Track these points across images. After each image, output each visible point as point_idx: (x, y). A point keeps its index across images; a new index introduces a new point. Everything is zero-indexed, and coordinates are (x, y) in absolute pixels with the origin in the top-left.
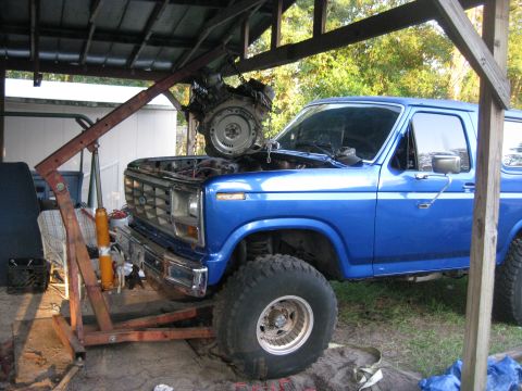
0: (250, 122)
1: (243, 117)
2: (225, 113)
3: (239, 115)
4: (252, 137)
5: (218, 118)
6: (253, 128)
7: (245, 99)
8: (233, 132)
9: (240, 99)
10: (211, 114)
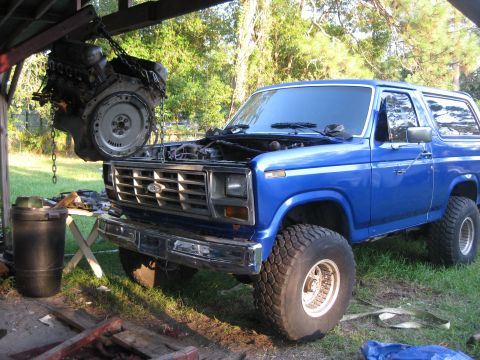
0: (144, 111)
1: (135, 106)
2: (113, 101)
3: (131, 103)
4: (145, 131)
5: (103, 109)
6: (146, 119)
7: (134, 80)
8: (121, 126)
9: (129, 81)
10: (93, 103)
